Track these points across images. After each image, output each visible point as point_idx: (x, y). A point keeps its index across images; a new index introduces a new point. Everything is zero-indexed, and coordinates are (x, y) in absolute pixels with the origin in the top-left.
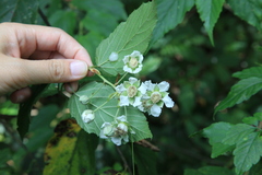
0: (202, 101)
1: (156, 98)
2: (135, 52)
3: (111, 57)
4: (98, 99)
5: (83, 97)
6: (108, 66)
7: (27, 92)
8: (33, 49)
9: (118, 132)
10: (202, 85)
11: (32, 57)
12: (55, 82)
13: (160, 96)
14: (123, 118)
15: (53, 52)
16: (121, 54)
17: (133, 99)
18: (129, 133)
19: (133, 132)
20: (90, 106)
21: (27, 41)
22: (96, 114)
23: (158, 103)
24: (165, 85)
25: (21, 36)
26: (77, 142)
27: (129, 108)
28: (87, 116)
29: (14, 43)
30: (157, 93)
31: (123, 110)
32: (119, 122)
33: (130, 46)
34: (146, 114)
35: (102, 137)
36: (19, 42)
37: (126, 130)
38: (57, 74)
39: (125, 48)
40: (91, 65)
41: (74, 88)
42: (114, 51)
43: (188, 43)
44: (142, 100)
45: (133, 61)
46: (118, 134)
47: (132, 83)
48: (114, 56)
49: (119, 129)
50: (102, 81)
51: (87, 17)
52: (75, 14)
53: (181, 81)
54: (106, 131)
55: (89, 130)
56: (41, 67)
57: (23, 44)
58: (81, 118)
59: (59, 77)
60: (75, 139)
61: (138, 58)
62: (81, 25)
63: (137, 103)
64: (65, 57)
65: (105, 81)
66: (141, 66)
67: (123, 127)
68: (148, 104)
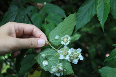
0: (99, 52)
1: (75, 56)
2: (66, 35)
3: (56, 37)
4: (50, 56)
5: (43, 55)
6: (54, 41)
7: (19, 52)
8: (22, 33)
9: (58, 71)
10: (99, 46)
11: (21, 37)
12: (31, 48)
13: (77, 55)
14: (61, 64)
15: (31, 35)
16: (60, 36)
17: (65, 56)
18: (63, 71)
19: (65, 71)
20: (46, 59)
21: (19, 30)
22: (49, 62)
23: (76, 58)
24: (79, 50)
25: (16, 28)
26: (42, 73)
27: (64, 60)
28: (45, 63)
29: (13, 31)
30: (76, 53)
31: (61, 61)
32: (59, 66)
33: (64, 33)
34: (71, 63)
35: (52, 72)
36: (16, 31)
37: (62, 70)
38: (32, 45)
39: (62, 34)
40: (47, 41)
41: (39, 51)
42: (57, 35)
43: (93, 27)
44: (69, 56)
45: (65, 39)
46: (59, 71)
47: (65, 49)
48: (57, 37)
49: (59, 69)
50: (52, 48)
51: (48, 16)
52: (43, 15)
53: (90, 44)
54: (53, 70)
55: (45, 69)
56: (25, 42)
57: (17, 31)
58: (42, 64)
59: (33, 46)
60: (41, 72)
61: (67, 38)
62: (46, 20)
63: (67, 58)
64: (36, 37)
65: (53, 48)
66: (69, 42)
67: (61, 68)
68: (72, 58)
